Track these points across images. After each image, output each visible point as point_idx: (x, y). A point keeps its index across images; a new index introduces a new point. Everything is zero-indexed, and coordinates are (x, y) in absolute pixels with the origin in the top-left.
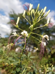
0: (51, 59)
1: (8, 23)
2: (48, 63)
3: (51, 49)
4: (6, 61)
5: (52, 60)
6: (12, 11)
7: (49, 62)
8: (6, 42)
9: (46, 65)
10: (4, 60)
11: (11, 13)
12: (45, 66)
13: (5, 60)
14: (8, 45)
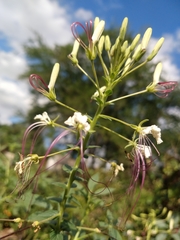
0: (164, 192)
1: (23, 77)
2: (155, 205)
3: (164, 159)
4: (16, 202)
5: (167, 194)
6: (33, 37)
7: (159, 202)
8: (14, 138)
9: (147, 212)
10: (7, 198)
11: (30, 45)
12: (143, 215)
13: (12, 198)
14: (20, 163)
